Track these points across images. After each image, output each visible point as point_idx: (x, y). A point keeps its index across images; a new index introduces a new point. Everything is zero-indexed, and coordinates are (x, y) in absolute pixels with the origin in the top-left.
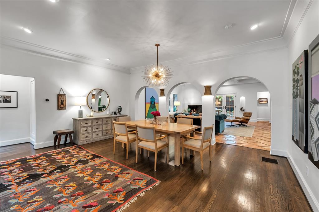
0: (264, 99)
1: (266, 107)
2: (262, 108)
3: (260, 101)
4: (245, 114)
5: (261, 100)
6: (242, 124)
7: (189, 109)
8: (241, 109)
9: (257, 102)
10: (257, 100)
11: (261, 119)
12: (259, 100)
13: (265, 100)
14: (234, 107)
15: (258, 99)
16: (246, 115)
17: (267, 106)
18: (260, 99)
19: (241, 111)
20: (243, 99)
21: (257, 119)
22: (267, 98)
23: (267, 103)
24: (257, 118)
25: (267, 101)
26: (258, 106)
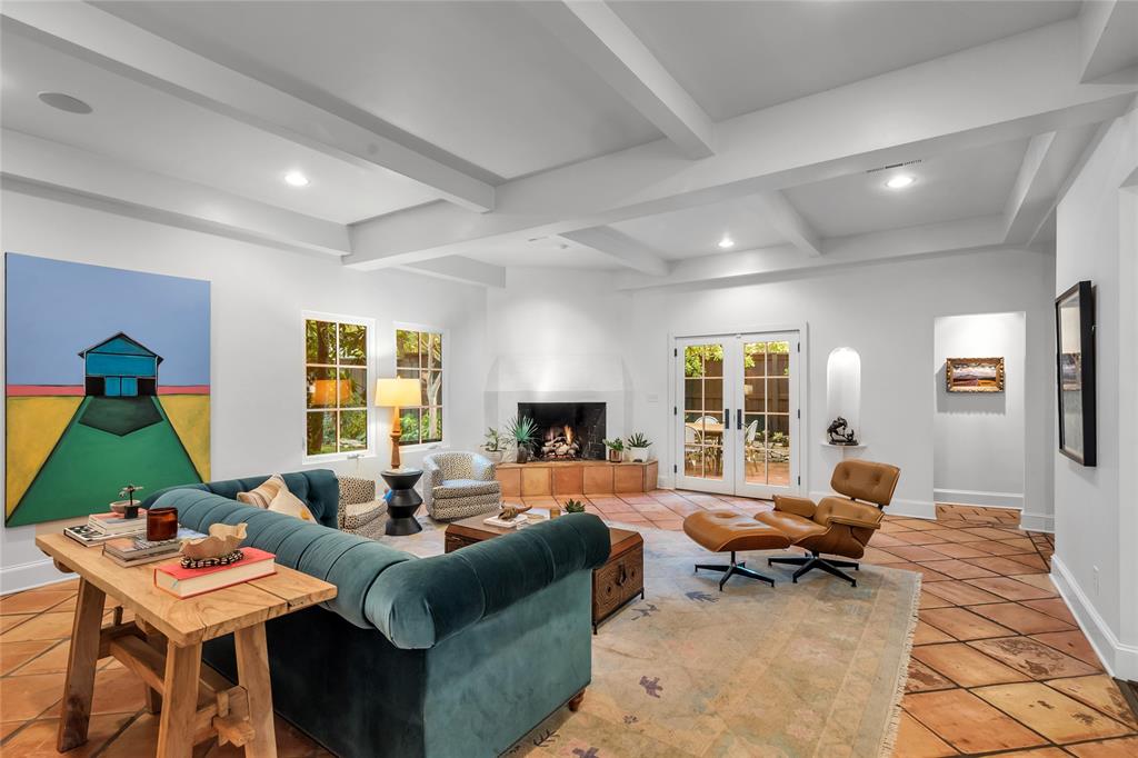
0: (979, 362)
1: (992, 418)
2: (966, 423)
3: (957, 379)
4: (844, 477)
5: (958, 372)
6: (822, 556)
7: (526, 428)
8: (833, 429)
9: (934, 387)
10: (936, 371)
11: (964, 495)
12: (948, 369)
13: (989, 371)
14: (792, 414)
15: (939, 364)
16: (856, 483)
17: (1001, 409)
18: (955, 363)
19: (834, 442)
20: (844, 362)
21: (937, 496)
22: (997, 362)
23: (1002, 388)
24: (935, 487)
25: (999, 381)
26: (942, 408)
